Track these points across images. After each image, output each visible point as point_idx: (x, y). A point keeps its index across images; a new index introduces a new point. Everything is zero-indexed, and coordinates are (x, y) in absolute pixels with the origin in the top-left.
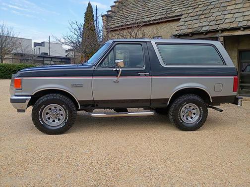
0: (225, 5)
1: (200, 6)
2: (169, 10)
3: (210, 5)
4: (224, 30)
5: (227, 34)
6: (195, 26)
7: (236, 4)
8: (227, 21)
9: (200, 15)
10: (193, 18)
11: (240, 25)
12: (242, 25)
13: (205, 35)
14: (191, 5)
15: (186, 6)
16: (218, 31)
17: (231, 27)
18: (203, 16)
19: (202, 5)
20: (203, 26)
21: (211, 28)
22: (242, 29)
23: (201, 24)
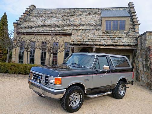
0: (94, 32)
2: (63, 29)
3: (86, 31)
4: (96, 45)
5: (97, 47)
6: (81, 40)
7: (98, 33)
8: (97, 41)
9: (82, 35)
10: (79, 36)
12: (104, 44)
13: (87, 46)
14: (75, 29)
15: (72, 29)
16: (94, 45)
17: (100, 44)
18: (84, 36)
19: (81, 30)
20: (86, 41)
21: (90, 43)
22: (104, 46)
23: (84, 40)
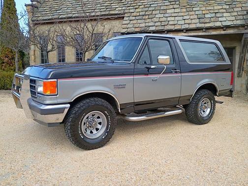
0: (165, 8)
1: (140, 7)
2: (109, 7)
3: (150, 7)
6: (141, 25)
7: (174, 8)
8: (171, 23)
9: (143, 15)
10: (137, 18)
11: (183, 27)
14: (131, 5)
15: (126, 6)
16: (164, 32)
17: (176, 28)
18: (147, 17)
19: (143, 6)
20: (149, 26)
21: (158, 28)
22: (185, 31)
23: (147, 24)
